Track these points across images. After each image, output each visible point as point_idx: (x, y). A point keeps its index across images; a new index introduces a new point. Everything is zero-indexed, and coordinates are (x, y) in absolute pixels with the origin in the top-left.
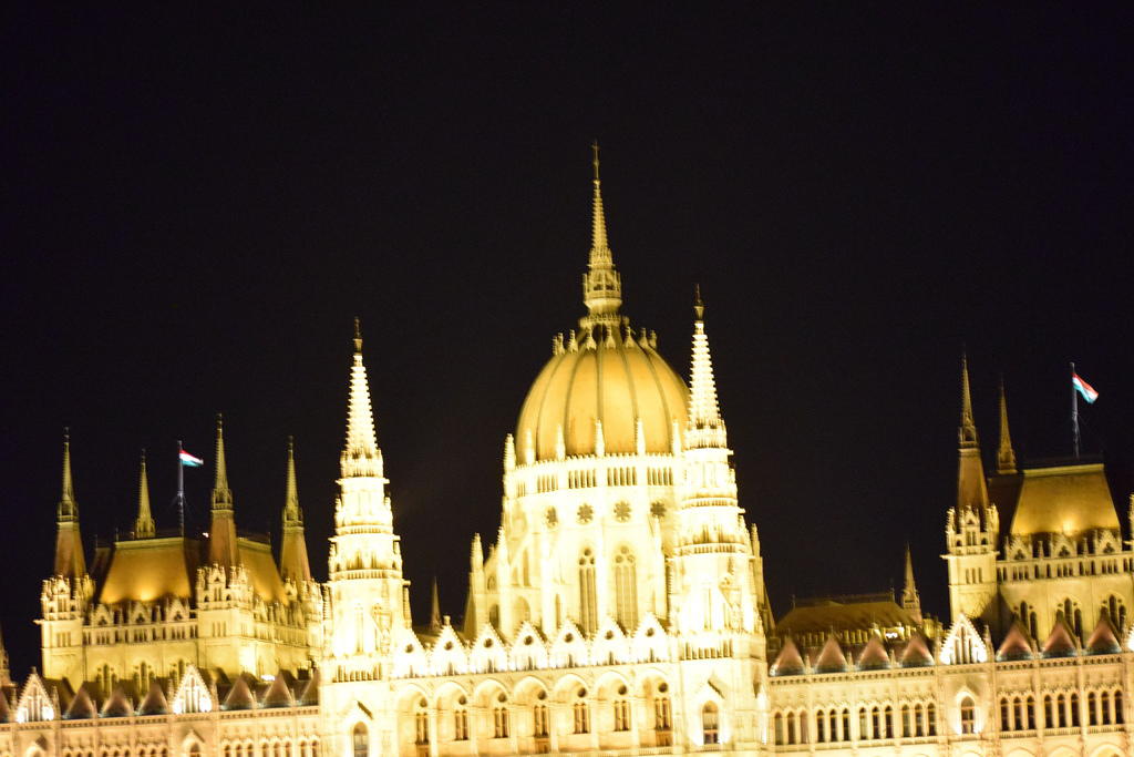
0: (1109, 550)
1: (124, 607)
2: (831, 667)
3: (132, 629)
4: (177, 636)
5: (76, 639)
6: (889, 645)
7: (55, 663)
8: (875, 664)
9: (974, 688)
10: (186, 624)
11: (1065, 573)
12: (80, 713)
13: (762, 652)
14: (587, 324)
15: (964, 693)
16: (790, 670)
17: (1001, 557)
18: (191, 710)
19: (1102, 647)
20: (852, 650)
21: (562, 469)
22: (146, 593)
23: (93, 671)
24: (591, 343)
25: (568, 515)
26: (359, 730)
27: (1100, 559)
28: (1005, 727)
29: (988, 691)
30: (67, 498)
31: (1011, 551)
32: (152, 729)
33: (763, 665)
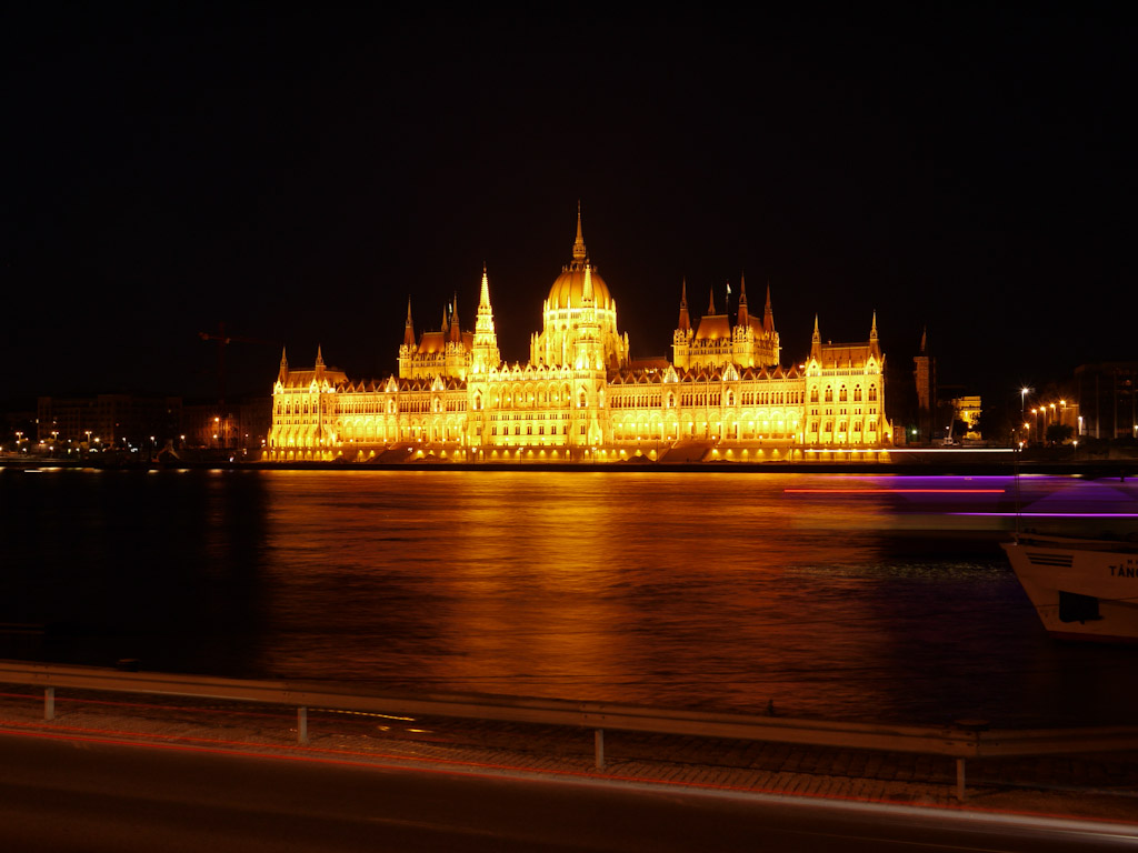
0: (725, 345)
1: (425, 353)
2: (631, 382)
3: (425, 362)
4: (439, 365)
5: (409, 365)
6: (650, 375)
7: (403, 373)
8: (644, 382)
9: (673, 391)
10: (442, 361)
11: (711, 353)
12: (406, 390)
13: (605, 376)
14: (573, 262)
15: (670, 393)
16: (618, 383)
17: (691, 346)
18: (438, 389)
19: (716, 379)
20: (637, 376)
21: (556, 312)
22: (431, 351)
23: (415, 375)
24: (571, 270)
25: (558, 328)
26: (478, 398)
27: (722, 348)
28: (683, 404)
29: (678, 392)
30: (409, 318)
31: (694, 345)
32: (426, 395)
33: (605, 381)
